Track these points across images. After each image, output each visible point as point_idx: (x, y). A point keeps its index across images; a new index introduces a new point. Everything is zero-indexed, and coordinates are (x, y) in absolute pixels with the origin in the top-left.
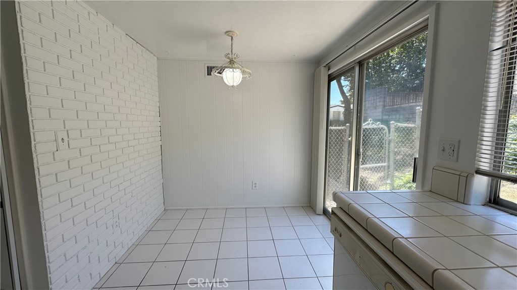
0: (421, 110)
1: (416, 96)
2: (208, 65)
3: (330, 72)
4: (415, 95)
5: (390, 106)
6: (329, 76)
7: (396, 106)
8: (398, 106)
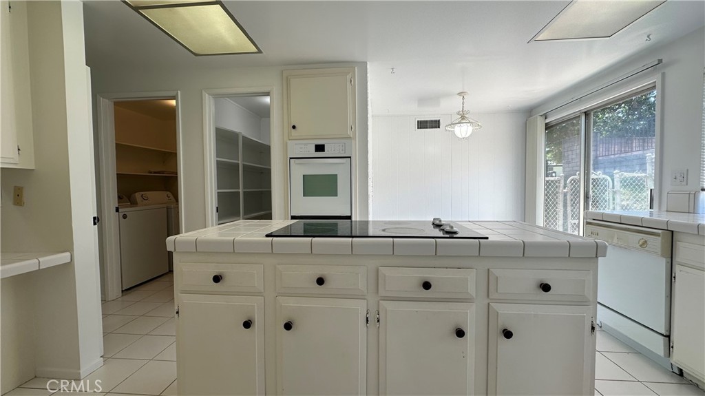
0: (654, 156)
1: (644, 142)
2: (420, 120)
3: (547, 121)
4: (641, 141)
5: (605, 156)
6: (546, 124)
7: (613, 156)
8: (616, 156)
